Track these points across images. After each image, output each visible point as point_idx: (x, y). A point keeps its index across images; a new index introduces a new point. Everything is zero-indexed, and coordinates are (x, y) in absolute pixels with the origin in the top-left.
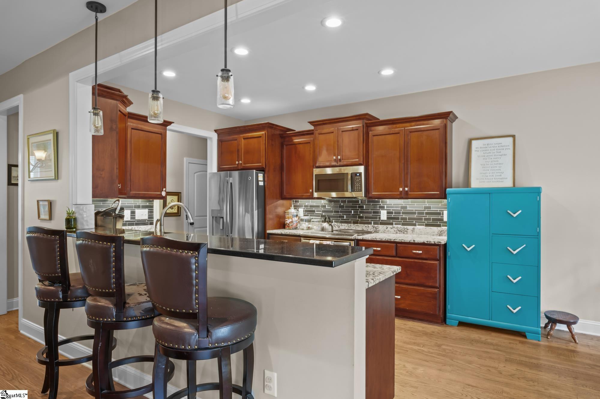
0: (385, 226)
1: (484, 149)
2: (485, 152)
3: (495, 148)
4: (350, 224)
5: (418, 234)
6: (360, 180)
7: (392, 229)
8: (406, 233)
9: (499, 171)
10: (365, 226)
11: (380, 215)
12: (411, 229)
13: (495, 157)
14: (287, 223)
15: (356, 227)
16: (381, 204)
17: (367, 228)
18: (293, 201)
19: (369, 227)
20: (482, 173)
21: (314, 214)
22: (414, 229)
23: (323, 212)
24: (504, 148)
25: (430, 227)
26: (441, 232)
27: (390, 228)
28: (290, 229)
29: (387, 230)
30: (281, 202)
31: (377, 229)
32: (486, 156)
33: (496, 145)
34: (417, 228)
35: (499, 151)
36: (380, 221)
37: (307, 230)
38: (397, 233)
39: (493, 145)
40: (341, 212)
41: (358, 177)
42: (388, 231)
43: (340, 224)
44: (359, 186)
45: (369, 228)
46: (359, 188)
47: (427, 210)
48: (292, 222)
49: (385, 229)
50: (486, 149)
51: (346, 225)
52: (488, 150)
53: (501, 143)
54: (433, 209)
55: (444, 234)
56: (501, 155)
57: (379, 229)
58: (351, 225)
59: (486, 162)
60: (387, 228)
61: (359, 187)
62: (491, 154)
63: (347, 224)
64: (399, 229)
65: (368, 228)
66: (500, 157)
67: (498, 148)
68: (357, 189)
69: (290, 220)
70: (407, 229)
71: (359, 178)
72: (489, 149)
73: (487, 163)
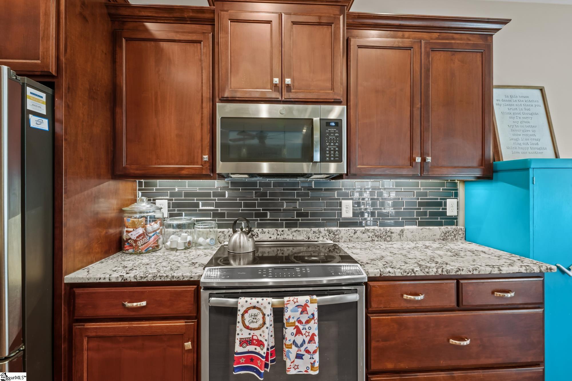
0: (352, 229)
1: (507, 103)
2: (509, 107)
3: (522, 103)
4: (280, 229)
5: (409, 239)
6: (337, 137)
7: (364, 233)
8: (389, 239)
9: (534, 137)
10: (312, 232)
11: (341, 210)
12: (398, 232)
13: (525, 116)
14: (130, 239)
15: (294, 234)
16: (341, 189)
17: (317, 235)
18: (140, 184)
19: (320, 232)
20: (512, 139)
21: (196, 210)
22: (402, 231)
23: (218, 205)
24: (533, 104)
25: (428, 227)
26: (446, 234)
27: (361, 232)
28: (140, 253)
29: (356, 236)
30: (110, 185)
31: (337, 236)
32: (512, 113)
33: (522, 99)
34: (408, 229)
35: (528, 108)
36: (339, 220)
37: (185, 249)
38: (373, 240)
39: (518, 98)
40: (260, 205)
41: (332, 130)
42: (357, 238)
43: (260, 230)
44: (335, 148)
45: (321, 235)
46: (334, 154)
47: (421, 199)
48: (143, 235)
49: (352, 235)
50: (510, 103)
51: (272, 230)
52: (513, 105)
53: (528, 97)
54: (431, 197)
55: (450, 237)
56: (532, 114)
57: (340, 236)
58: (282, 231)
59: (514, 122)
60: (355, 233)
61: (335, 151)
62: (518, 111)
63: (274, 229)
64: (377, 234)
65: (319, 235)
66: (530, 116)
67: (524, 103)
68: (330, 157)
69: (140, 231)
70: (392, 233)
71: (334, 133)
72: (515, 103)
73: (516, 124)
